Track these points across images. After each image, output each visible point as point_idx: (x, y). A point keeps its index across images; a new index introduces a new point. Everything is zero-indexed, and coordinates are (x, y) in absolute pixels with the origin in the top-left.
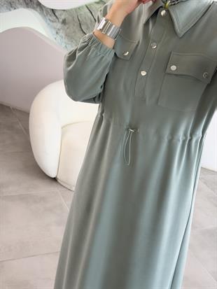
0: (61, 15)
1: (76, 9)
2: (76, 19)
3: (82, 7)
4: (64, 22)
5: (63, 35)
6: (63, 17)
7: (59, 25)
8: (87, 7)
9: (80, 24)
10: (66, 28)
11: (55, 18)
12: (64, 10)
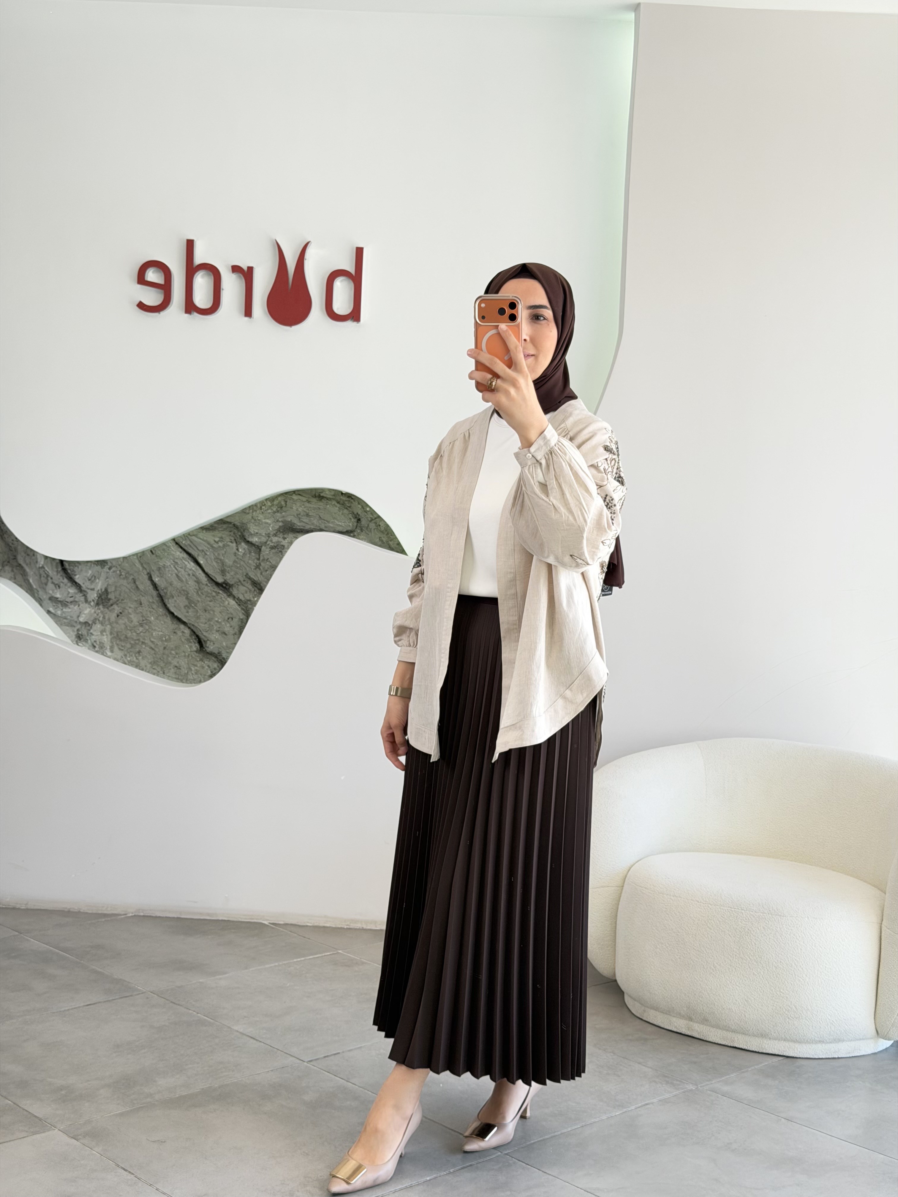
0: (92, 579)
1: (140, 556)
2: (145, 584)
3: (163, 546)
4: (104, 600)
5: (106, 639)
6: (99, 585)
7: (87, 612)
8: (177, 543)
9: (161, 598)
10: (113, 616)
11: (72, 590)
12: (102, 563)
